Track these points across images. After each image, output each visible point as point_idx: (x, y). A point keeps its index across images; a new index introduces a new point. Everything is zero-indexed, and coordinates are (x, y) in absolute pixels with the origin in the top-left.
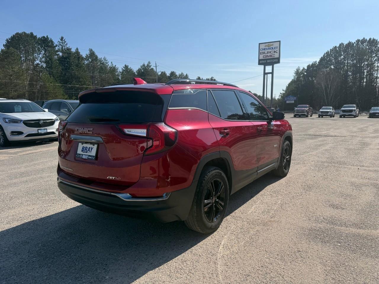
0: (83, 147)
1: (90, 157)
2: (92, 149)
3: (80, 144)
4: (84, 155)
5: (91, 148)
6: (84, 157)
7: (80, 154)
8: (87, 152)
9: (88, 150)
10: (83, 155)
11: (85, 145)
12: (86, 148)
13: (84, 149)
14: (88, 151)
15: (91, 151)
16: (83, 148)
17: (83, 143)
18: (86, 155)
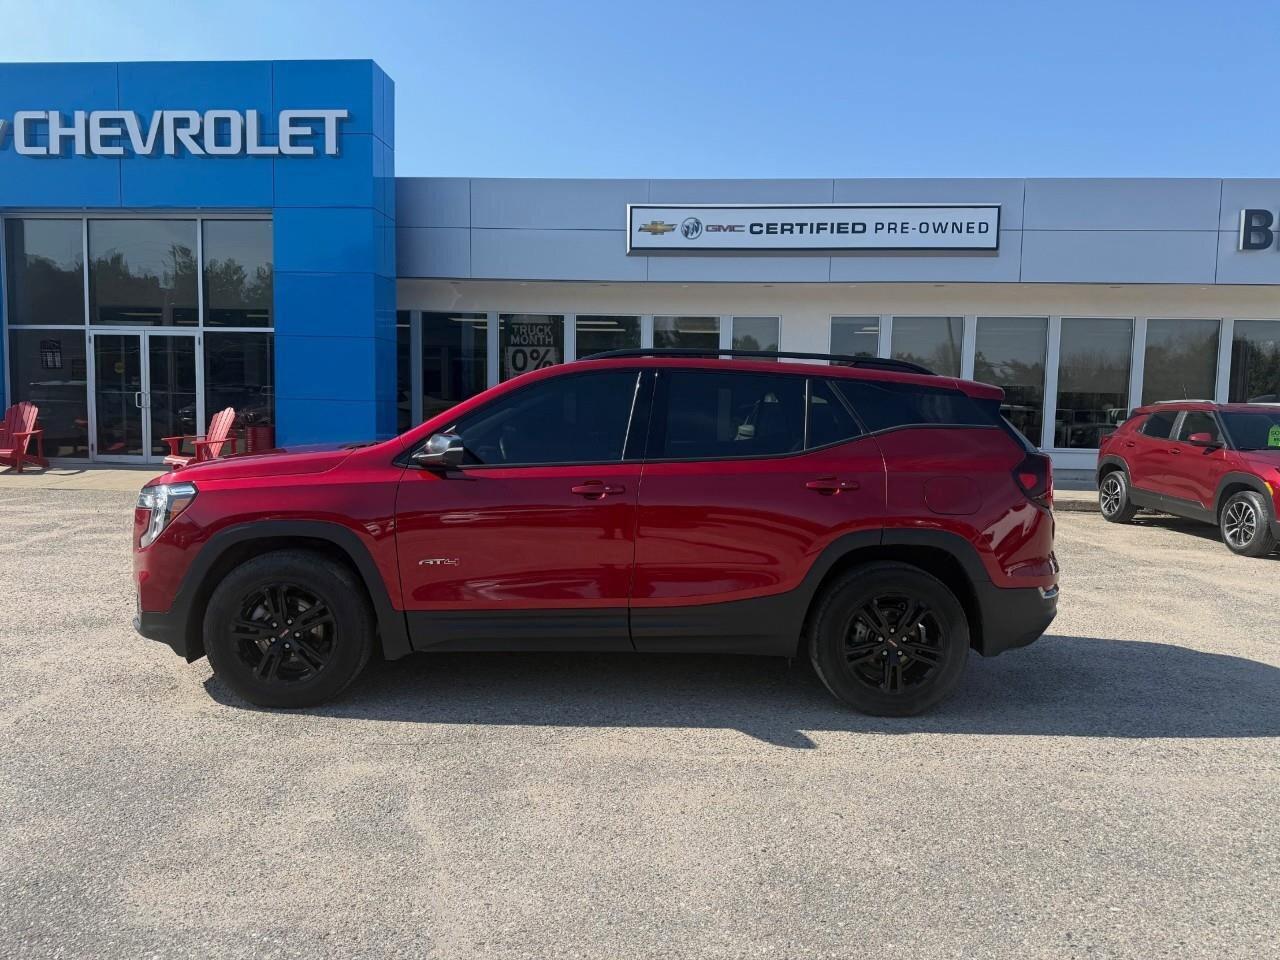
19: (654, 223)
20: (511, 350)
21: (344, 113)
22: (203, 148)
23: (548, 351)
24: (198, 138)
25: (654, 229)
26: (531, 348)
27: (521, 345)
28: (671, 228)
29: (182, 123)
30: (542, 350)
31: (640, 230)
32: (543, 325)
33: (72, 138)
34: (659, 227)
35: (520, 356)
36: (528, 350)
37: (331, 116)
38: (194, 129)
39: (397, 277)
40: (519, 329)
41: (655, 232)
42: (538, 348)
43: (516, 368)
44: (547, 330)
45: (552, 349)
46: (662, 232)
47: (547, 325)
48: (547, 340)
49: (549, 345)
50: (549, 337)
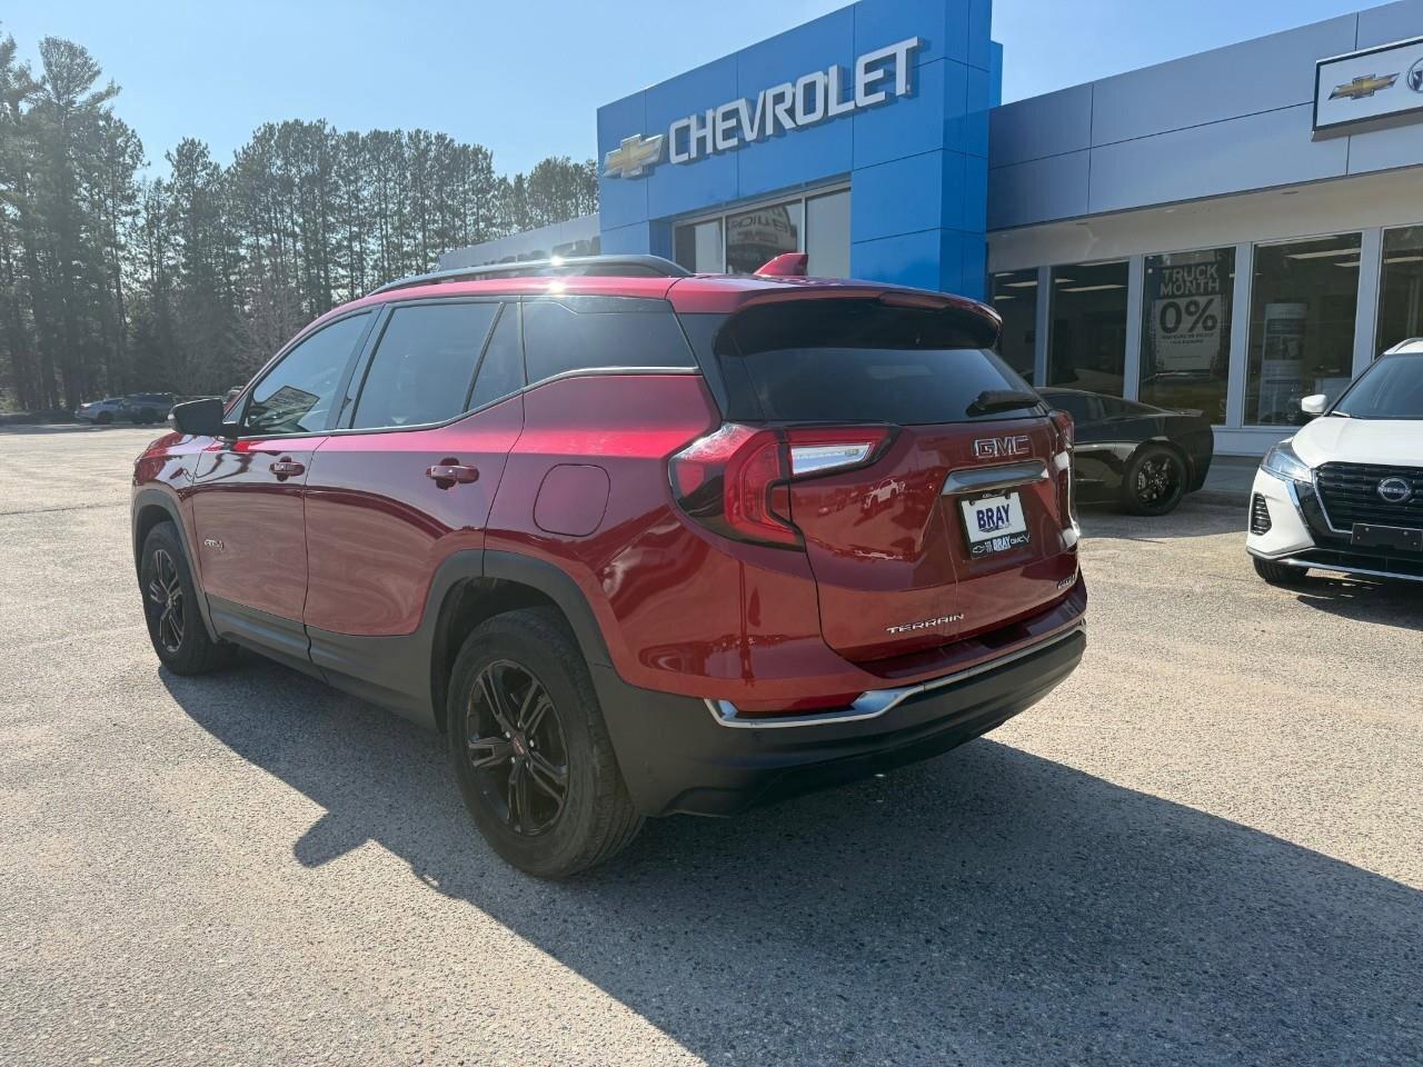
0: (979, 512)
1: (1015, 541)
2: (1006, 512)
3: (965, 504)
4: (996, 538)
5: (1003, 507)
6: (999, 546)
7: (982, 543)
8: (997, 528)
9: (998, 519)
10: (991, 540)
11: (982, 505)
12: (990, 514)
13: (985, 520)
14: (1000, 523)
15: (1007, 520)
16: (979, 519)
17: (973, 498)
18: (1001, 537)
19: (1358, 81)
20: (1160, 304)
21: (913, 42)
22: (795, 123)
23: (1210, 302)
24: (791, 112)
25: (1357, 91)
26: (1188, 299)
27: (1173, 296)
28: (1389, 81)
29: (779, 98)
30: (1202, 300)
31: (1332, 96)
32: (1206, 264)
33: (704, 138)
34: (1366, 85)
35: (1171, 314)
36: (1182, 302)
37: (900, 50)
38: (787, 104)
39: (988, 231)
40: (1171, 275)
41: (1357, 95)
42: (1196, 298)
43: (1166, 329)
44: (1212, 270)
45: (1217, 299)
46: (1370, 92)
47: (1212, 264)
48: (1210, 284)
49: (1213, 292)
50: (1214, 281)
